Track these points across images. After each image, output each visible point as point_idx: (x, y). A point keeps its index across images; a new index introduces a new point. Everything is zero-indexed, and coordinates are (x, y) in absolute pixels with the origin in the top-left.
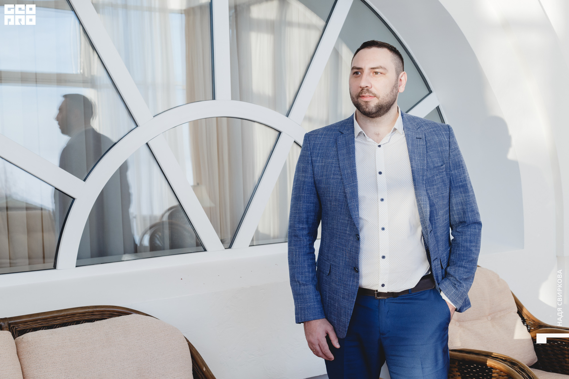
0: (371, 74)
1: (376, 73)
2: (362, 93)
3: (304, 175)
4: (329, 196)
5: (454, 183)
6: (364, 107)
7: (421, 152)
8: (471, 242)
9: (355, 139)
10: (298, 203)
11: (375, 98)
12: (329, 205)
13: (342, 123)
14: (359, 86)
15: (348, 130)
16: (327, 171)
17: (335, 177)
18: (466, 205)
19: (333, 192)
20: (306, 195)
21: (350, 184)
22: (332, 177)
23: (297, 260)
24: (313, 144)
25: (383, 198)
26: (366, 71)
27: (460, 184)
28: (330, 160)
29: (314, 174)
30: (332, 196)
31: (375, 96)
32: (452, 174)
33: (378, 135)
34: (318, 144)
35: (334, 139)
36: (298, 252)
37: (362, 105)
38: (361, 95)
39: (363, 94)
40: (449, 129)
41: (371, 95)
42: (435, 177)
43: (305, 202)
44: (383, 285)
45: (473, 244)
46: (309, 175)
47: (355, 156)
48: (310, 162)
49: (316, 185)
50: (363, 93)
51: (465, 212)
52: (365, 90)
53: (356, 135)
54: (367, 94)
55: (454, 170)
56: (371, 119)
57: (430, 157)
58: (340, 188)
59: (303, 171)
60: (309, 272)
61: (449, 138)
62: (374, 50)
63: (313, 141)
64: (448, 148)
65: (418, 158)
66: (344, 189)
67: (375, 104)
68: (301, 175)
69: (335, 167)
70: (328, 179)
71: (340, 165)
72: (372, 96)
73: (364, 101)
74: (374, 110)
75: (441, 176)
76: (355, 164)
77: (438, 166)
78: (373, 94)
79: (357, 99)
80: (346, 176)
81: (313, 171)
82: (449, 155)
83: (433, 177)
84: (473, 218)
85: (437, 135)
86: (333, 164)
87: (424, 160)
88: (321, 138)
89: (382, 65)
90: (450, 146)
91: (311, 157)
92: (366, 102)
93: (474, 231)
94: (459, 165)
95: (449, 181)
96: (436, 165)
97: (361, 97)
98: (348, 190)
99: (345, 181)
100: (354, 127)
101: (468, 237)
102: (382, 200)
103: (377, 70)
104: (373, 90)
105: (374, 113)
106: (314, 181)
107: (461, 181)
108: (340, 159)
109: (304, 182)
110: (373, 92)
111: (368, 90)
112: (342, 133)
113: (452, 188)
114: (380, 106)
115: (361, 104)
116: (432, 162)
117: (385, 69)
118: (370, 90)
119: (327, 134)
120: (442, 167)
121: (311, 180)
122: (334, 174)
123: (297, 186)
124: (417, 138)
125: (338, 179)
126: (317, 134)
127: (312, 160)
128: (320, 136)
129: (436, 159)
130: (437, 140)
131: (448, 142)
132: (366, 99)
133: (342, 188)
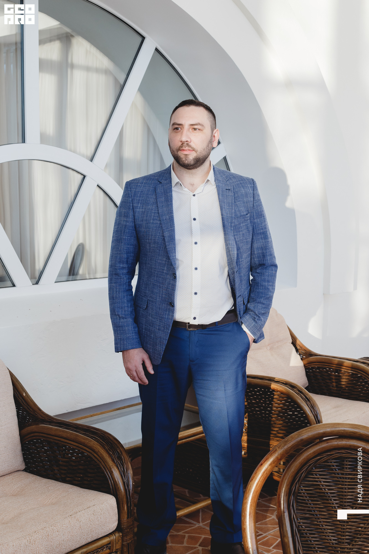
0: (191, 130)
1: (195, 129)
2: (182, 147)
3: (125, 219)
4: (149, 239)
5: (256, 230)
6: (184, 159)
7: (230, 202)
8: (268, 281)
9: (172, 188)
10: (119, 245)
11: (194, 151)
12: (148, 247)
13: (160, 173)
14: (181, 140)
15: (166, 180)
16: (147, 217)
17: (155, 222)
18: (266, 249)
19: (152, 235)
20: (127, 238)
21: (168, 228)
22: (151, 222)
23: (117, 296)
24: (134, 191)
25: (196, 241)
26: (186, 127)
27: (262, 231)
28: (150, 207)
29: (134, 219)
30: (151, 239)
31: (194, 150)
32: (255, 222)
33: (193, 185)
34: (139, 191)
35: (153, 188)
36: (118, 289)
37: (182, 157)
38: (181, 149)
39: (184, 148)
40: (253, 182)
41: (190, 149)
42: (241, 224)
43: (126, 244)
44: (195, 318)
45: (270, 284)
46: (130, 219)
47: (172, 204)
48: (131, 208)
49: (136, 229)
50: (184, 146)
51: (264, 255)
52: (185, 144)
53: (173, 184)
54: (187, 148)
55: (257, 218)
56: (187, 170)
57: (238, 206)
58: (159, 231)
59: (124, 215)
60: (128, 307)
61: (254, 191)
62: (192, 109)
63: (134, 189)
64: (252, 199)
65: (228, 207)
66: (163, 233)
67: (194, 157)
68: (123, 219)
69: (155, 213)
70: (148, 223)
71: (160, 211)
72: (191, 149)
73: (184, 154)
74: (192, 163)
75: (246, 224)
76: (173, 211)
77: (244, 215)
78: (192, 148)
79: (177, 152)
80: (165, 221)
81: (134, 216)
82: (253, 205)
83: (240, 224)
84: (271, 261)
85: (243, 187)
86: (153, 210)
87: (232, 209)
88: (142, 186)
89: (200, 122)
90: (254, 198)
91: (132, 203)
92: (186, 155)
93: (271, 272)
94: (261, 215)
95: (252, 228)
96: (242, 214)
97: (181, 150)
98: (166, 234)
99: (163, 226)
100: (171, 178)
101: (266, 277)
102: (196, 243)
103: (196, 127)
104: (192, 144)
105: (192, 165)
106: (135, 225)
107: (262, 229)
108: (159, 206)
109: (126, 226)
110: (192, 147)
111: (188, 144)
112: (161, 183)
113: (255, 235)
114: (197, 159)
115: (181, 156)
116: (239, 211)
117: (202, 125)
118: (190, 144)
119: (147, 183)
120: (247, 216)
121: (130, 224)
122: (153, 219)
123: (118, 229)
124: (226, 189)
125: (157, 224)
126: (138, 183)
127: (133, 206)
128: (141, 185)
129: (242, 209)
130: (244, 191)
131: (252, 194)
132: (185, 153)
133: (161, 232)
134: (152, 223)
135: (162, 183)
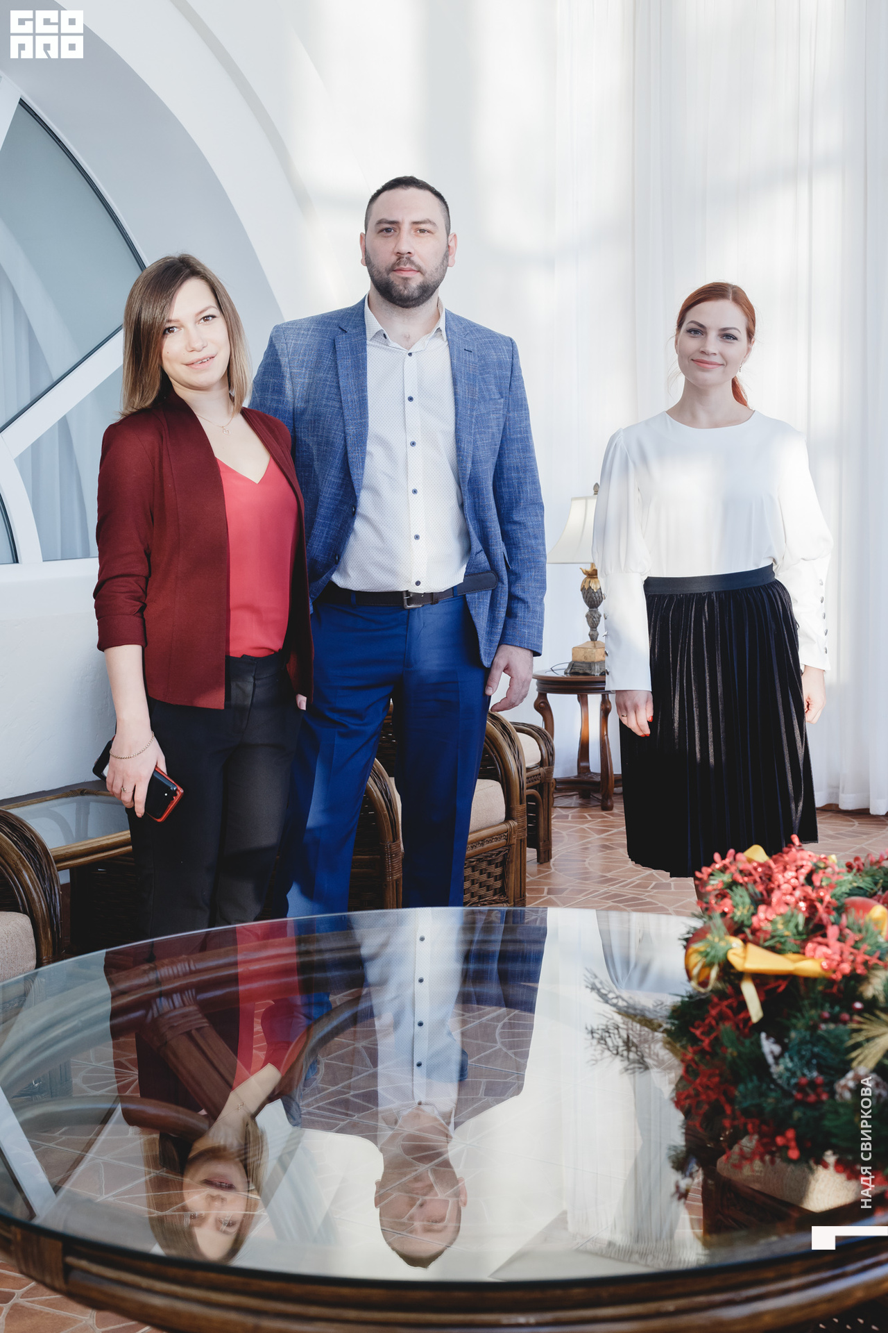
0: (412, 232)
1: (422, 231)
2: (398, 264)
3: (276, 397)
4: (317, 436)
6: (401, 287)
7: (471, 373)
9: (367, 341)
11: (419, 274)
13: (342, 313)
14: (396, 251)
15: (355, 327)
16: (315, 393)
17: (330, 404)
18: (525, 472)
19: (324, 428)
21: (354, 419)
22: (324, 403)
24: (293, 345)
26: (406, 227)
27: (520, 435)
28: (321, 375)
29: (292, 397)
30: (322, 436)
31: (419, 271)
32: (510, 417)
33: (408, 338)
34: (302, 345)
35: (330, 339)
37: (397, 283)
38: (397, 268)
39: (402, 266)
40: (512, 343)
41: (413, 268)
42: (490, 415)
44: (418, 583)
46: (285, 396)
47: (366, 373)
48: (287, 374)
49: (295, 415)
50: (402, 263)
51: (521, 483)
52: (404, 259)
53: (369, 335)
54: (408, 266)
55: (514, 411)
56: (400, 309)
57: (485, 382)
58: (337, 422)
59: (274, 390)
61: (513, 359)
62: (412, 191)
63: (292, 340)
64: (509, 373)
65: (466, 382)
66: (344, 426)
67: (418, 284)
68: (270, 395)
69: (331, 386)
70: (316, 406)
72: (416, 269)
73: (401, 278)
74: (416, 294)
75: (496, 415)
76: (366, 386)
77: (495, 399)
78: (416, 266)
79: (388, 274)
80: (350, 404)
81: (292, 390)
82: (510, 385)
83: (488, 413)
84: (532, 495)
85: (494, 348)
86: (327, 381)
87: (475, 385)
88: (308, 335)
89: (431, 219)
91: (290, 367)
92: (406, 279)
94: (522, 405)
96: (493, 397)
97: (395, 271)
98: (351, 430)
99: (345, 411)
100: (364, 324)
103: (423, 226)
104: (415, 258)
105: (415, 299)
106: (292, 407)
107: (520, 432)
108: (340, 374)
110: (417, 264)
111: (408, 259)
112: (344, 331)
113: (506, 441)
114: (425, 287)
115: (395, 282)
117: (434, 224)
118: (412, 258)
119: (317, 329)
121: (286, 407)
122: (327, 399)
124: (465, 350)
125: (335, 407)
126: (300, 329)
127: (291, 373)
128: (306, 333)
129: (493, 387)
130: (495, 357)
131: (510, 365)
132: (405, 275)
133: (341, 424)
134: (325, 405)
135: (346, 332)
